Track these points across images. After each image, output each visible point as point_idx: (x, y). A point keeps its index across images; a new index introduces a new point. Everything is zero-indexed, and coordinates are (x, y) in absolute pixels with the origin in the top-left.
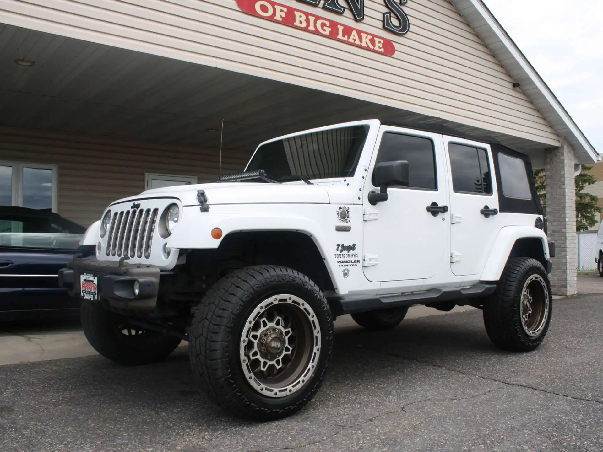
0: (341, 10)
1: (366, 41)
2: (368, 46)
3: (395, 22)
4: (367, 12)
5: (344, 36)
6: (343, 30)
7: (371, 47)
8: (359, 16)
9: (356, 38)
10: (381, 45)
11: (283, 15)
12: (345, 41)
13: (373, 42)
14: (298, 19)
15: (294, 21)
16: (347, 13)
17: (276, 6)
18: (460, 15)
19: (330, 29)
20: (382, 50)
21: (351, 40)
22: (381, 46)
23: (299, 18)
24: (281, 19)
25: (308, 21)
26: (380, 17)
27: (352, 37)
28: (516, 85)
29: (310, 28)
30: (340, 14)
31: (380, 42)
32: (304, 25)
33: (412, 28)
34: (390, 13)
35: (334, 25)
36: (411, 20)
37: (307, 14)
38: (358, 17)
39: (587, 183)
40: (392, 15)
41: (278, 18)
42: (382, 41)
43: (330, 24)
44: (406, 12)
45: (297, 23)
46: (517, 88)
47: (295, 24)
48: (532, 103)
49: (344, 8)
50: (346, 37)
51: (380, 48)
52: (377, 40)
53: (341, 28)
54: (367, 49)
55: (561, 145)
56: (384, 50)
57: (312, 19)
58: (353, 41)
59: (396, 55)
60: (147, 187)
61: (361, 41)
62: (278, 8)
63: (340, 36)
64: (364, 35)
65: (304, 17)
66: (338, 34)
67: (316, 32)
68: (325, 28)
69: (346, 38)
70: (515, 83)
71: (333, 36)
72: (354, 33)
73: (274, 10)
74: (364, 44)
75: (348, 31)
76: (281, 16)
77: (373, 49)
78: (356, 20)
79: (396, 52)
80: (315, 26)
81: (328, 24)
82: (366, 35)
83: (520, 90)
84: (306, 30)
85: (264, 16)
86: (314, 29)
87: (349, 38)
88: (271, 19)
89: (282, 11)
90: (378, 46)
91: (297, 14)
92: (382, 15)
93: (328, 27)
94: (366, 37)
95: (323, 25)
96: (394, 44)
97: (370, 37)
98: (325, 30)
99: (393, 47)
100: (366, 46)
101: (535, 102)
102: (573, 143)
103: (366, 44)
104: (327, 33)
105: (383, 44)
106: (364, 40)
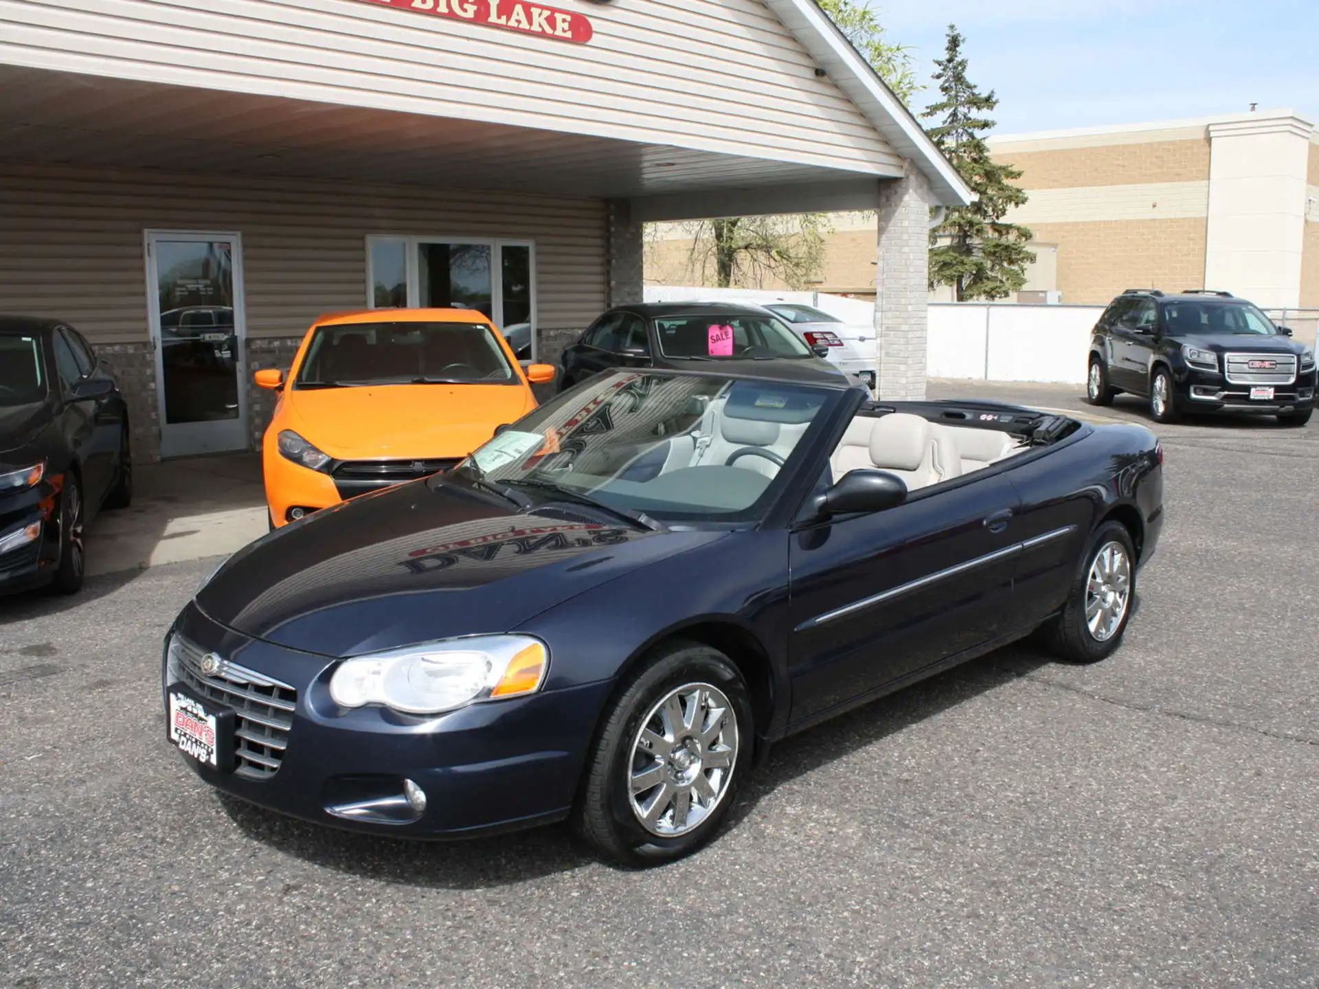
1: (539, 21)
2: (543, 30)
5: (499, 17)
6: (498, 6)
7: (549, 30)
9: (522, 17)
10: (566, 26)
12: (502, 25)
13: (551, 21)
19: (475, 8)
20: (569, 35)
21: (512, 23)
22: (567, 28)
24: (388, 0)
27: (514, 17)
28: (819, 73)
29: (439, 10)
31: (564, 21)
32: (429, 5)
39: (1013, 203)
42: (569, 18)
45: (417, 3)
46: (825, 78)
47: (413, 5)
48: (849, 101)
50: (504, 18)
51: (564, 31)
52: (559, 16)
53: (494, 3)
54: (542, 35)
55: (905, 175)
56: (573, 34)
58: (516, 25)
59: (595, 40)
60: (149, 255)
61: (530, 22)
63: (493, 18)
64: (535, 11)
66: (488, 15)
67: (451, 16)
68: (466, 6)
69: (503, 21)
70: (818, 67)
71: (480, 18)
72: (519, 8)
74: (535, 28)
77: (553, 35)
79: (594, 35)
80: (449, 5)
82: (539, 10)
83: (829, 81)
84: (432, 13)
86: (446, 11)
87: (508, 19)
90: (562, 27)
93: (472, 3)
94: (540, 14)
95: (462, 1)
96: (590, 20)
97: (547, 13)
98: (465, 11)
99: (588, 25)
100: (540, 30)
101: (857, 100)
102: (926, 170)
103: (540, 26)
104: (470, 14)
105: (570, 23)
106: (536, 19)
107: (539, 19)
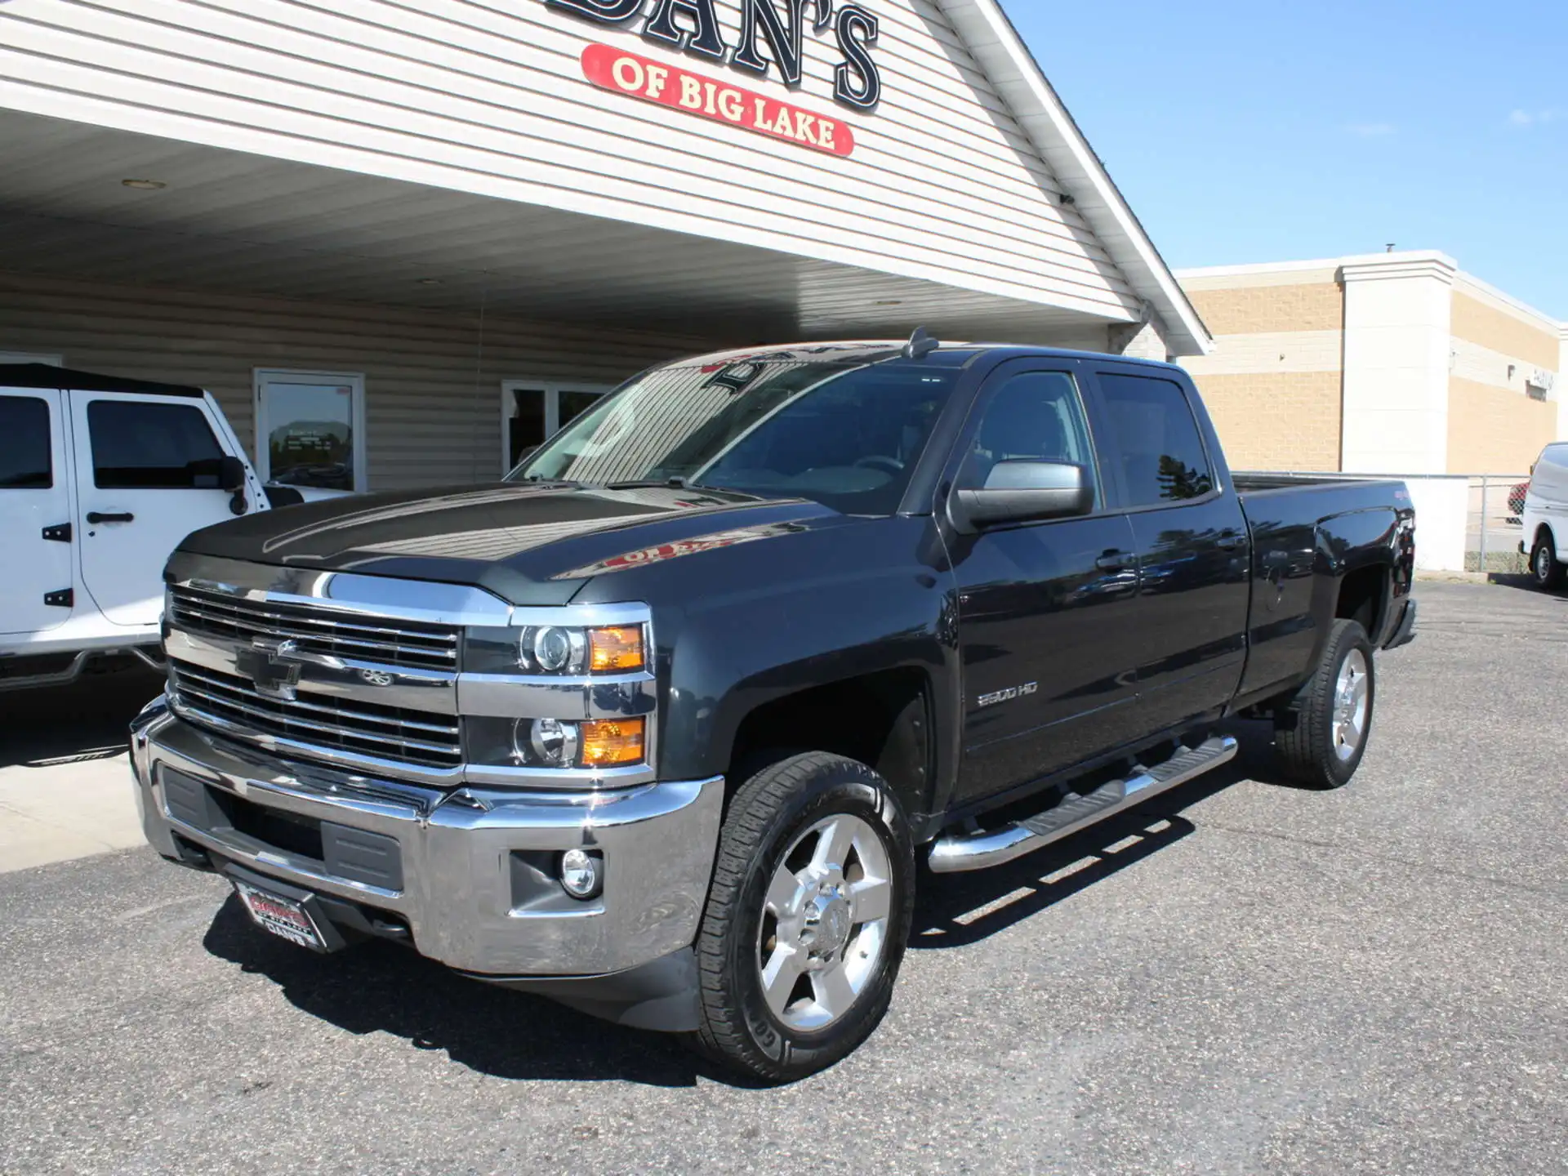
0: (761, 65)
1: (803, 130)
2: (807, 139)
3: (856, 83)
4: (807, 65)
5: (765, 122)
6: (765, 109)
7: (813, 140)
8: (793, 75)
9: (787, 123)
10: (829, 135)
11: (662, 87)
12: (767, 131)
13: (815, 128)
14: (686, 92)
15: (680, 96)
16: (774, 72)
17: (650, 68)
18: (969, 56)
19: (742, 109)
20: (831, 145)
21: (778, 130)
22: (829, 138)
23: (689, 89)
24: (656, 95)
25: (703, 93)
26: (830, 74)
27: (780, 122)
28: (1062, 200)
29: (707, 110)
30: (761, 74)
32: (697, 104)
33: (885, 93)
34: (845, 64)
35: (748, 98)
36: (883, 76)
37: (702, 80)
38: (791, 78)
40: (850, 68)
41: (652, 92)
42: (831, 126)
43: (742, 98)
44: (875, 61)
45: (685, 102)
46: (1067, 206)
47: (681, 102)
48: (1091, 233)
49: (767, 61)
50: (770, 122)
51: (827, 141)
52: (823, 124)
53: (760, 104)
54: (806, 145)
55: (1143, 318)
56: (836, 145)
57: (711, 89)
58: (781, 131)
59: (856, 153)
61: (795, 129)
62: (651, 69)
63: (759, 123)
64: (800, 116)
65: (697, 87)
66: (755, 119)
67: (718, 118)
68: (733, 107)
69: (768, 126)
70: (1065, 194)
71: (746, 124)
72: (784, 112)
73: (646, 74)
74: (800, 137)
75: (772, 109)
76: (657, 88)
77: (816, 145)
78: (787, 85)
79: (856, 148)
80: (716, 105)
81: (738, 97)
82: (804, 116)
83: (1071, 210)
84: (699, 114)
85: (628, 91)
86: (714, 111)
87: (774, 124)
88: (640, 96)
89: (659, 76)
90: (825, 139)
91: (685, 80)
92: (832, 69)
93: (739, 104)
94: (805, 120)
95: (730, 100)
96: (852, 129)
97: (811, 119)
98: (732, 112)
99: (849, 136)
100: (804, 138)
101: (1099, 232)
102: (1165, 315)
103: (805, 134)
104: (736, 117)
105: (834, 132)
106: (801, 126)
107: (803, 127)
